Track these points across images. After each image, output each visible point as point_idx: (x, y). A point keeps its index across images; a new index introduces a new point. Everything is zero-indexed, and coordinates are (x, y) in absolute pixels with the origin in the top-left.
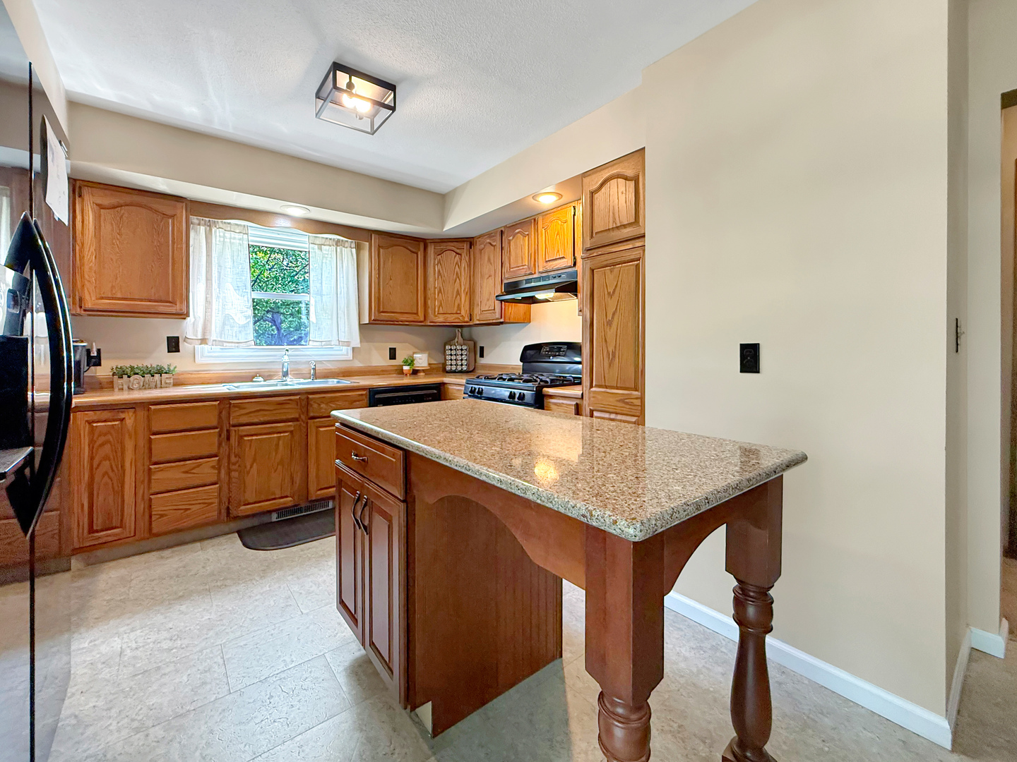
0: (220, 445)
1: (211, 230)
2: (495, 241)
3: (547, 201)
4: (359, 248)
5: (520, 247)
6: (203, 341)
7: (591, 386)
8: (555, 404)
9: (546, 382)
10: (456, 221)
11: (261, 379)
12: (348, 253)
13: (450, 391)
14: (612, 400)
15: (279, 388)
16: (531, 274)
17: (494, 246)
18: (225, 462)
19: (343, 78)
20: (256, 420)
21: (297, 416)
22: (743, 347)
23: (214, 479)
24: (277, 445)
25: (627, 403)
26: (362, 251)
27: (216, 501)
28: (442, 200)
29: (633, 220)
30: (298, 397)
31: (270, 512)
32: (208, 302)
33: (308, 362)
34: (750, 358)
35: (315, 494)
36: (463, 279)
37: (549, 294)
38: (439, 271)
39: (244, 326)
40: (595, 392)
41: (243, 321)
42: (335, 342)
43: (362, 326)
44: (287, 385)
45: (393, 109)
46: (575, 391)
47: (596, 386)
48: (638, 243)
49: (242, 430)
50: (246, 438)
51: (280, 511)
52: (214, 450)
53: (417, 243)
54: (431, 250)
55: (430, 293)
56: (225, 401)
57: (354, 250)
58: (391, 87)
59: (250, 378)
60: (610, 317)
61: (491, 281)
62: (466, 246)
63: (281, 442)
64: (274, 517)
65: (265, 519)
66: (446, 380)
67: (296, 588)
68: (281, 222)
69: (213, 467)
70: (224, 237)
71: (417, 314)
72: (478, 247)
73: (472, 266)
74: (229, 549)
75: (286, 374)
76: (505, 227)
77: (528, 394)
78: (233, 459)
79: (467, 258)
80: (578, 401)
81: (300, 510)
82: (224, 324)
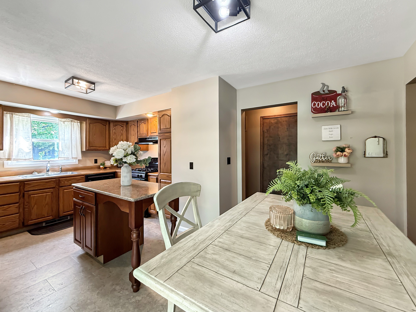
0: (20, 199)
1: (12, 116)
2: (135, 123)
5: (143, 128)
6: (9, 159)
7: (160, 173)
8: (151, 178)
10: (121, 116)
11: (36, 173)
13: (118, 174)
14: (165, 176)
15: (45, 176)
16: (146, 136)
18: (22, 205)
20: (36, 189)
21: (54, 186)
22: (190, 163)
23: (18, 212)
24: (46, 197)
27: (18, 220)
30: (55, 180)
31: (42, 223)
32: (11, 143)
35: (62, 214)
36: (124, 135)
38: (115, 132)
41: (28, 151)
42: (70, 157)
44: (49, 175)
45: (94, 90)
46: (156, 174)
48: (170, 133)
49: (31, 193)
50: (32, 196)
51: (47, 222)
52: (17, 201)
53: (106, 122)
54: (112, 125)
55: (111, 140)
56: (23, 183)
57: (79, 124)
58: (94, 83)
59: (31, 173)
61: (134, 136)
62: (125, 124)
64: (44, 225)
65: (40, 225)
66: (117, 171)
69: (16, 208)
70: (19, 118)
71: (106, 147)
72: (130, 125)
75: (48, 171)
76: (138, 119)
78: (26, 204)
79: (126, 128)
80: (157, 177)
81: (56, 221)
82: (18, 152)
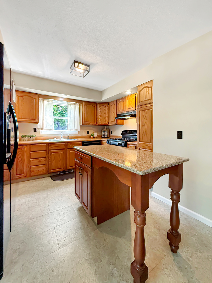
1: (44, 101)
2: (114, 103)
3: (128, 93)
4: (80, 105)
5: (121, 105)
6: (42, 129)
7: (139, 142)
8: (130, 146)
9: (128, 140)
10: (105, 98)
11: (55, 139)
12: (77, 106)
13: (103, 142)
14: (144, 145)
15: (60, 141)
16: (124, 112)
17: (115, 105)
18: (47, 159)
19: (77, 64)
20: (55, 149)
21: (64, 148)
22: (178, 132)
23: (45, 163)
24: (60, 155)
25: (148, 146)
26: (81, 106)
27: (45, 168)
28: (101, 93)
29: (150, 98)
30: (65, 143)
31: (58, 172)
32: (43, 119)
33: (67, 135)
34: (180, 135)
35: (69, 168)
36: (106, 114)
37: (129, 117)
38: (100, 111)
39: (52, 125)
40: (140, 143)
41: (51, 124)
42: (74, 129)
43: (80, 125)
44: (62, 140)
45: (89, 71)
46: (135, 143)
47: (140, 142)
48: (152, 104)
49: (52, 151)
50: (52, 153)
51: (60, 172)
52: (45, 156)
53: (94, 104)
54: (98, 105)
55: (98, 117)
56: (48, 144)
57: (79, 106)
58: (88, 66)
59: (53, 138)
60: (144, 124)
61: (114, 113)
62: (107, 104)
63: (61, 155)
64: (59, 173)
65: (57, 174)
66: (102, 139)
67: (65, 190)
68: (61, 99)
69: (45, 160)
70: (47, 103)
71: (94, 122)
72: (111, 105)
73: (109, 110)
74: (48, 180)
75: (62, 137)
76: (118, 99)
77: (123, 144)
78: (49, 158)
79: (108, 108)
80: (136, 146)
81: (65, 172)
82: (47, 125)
